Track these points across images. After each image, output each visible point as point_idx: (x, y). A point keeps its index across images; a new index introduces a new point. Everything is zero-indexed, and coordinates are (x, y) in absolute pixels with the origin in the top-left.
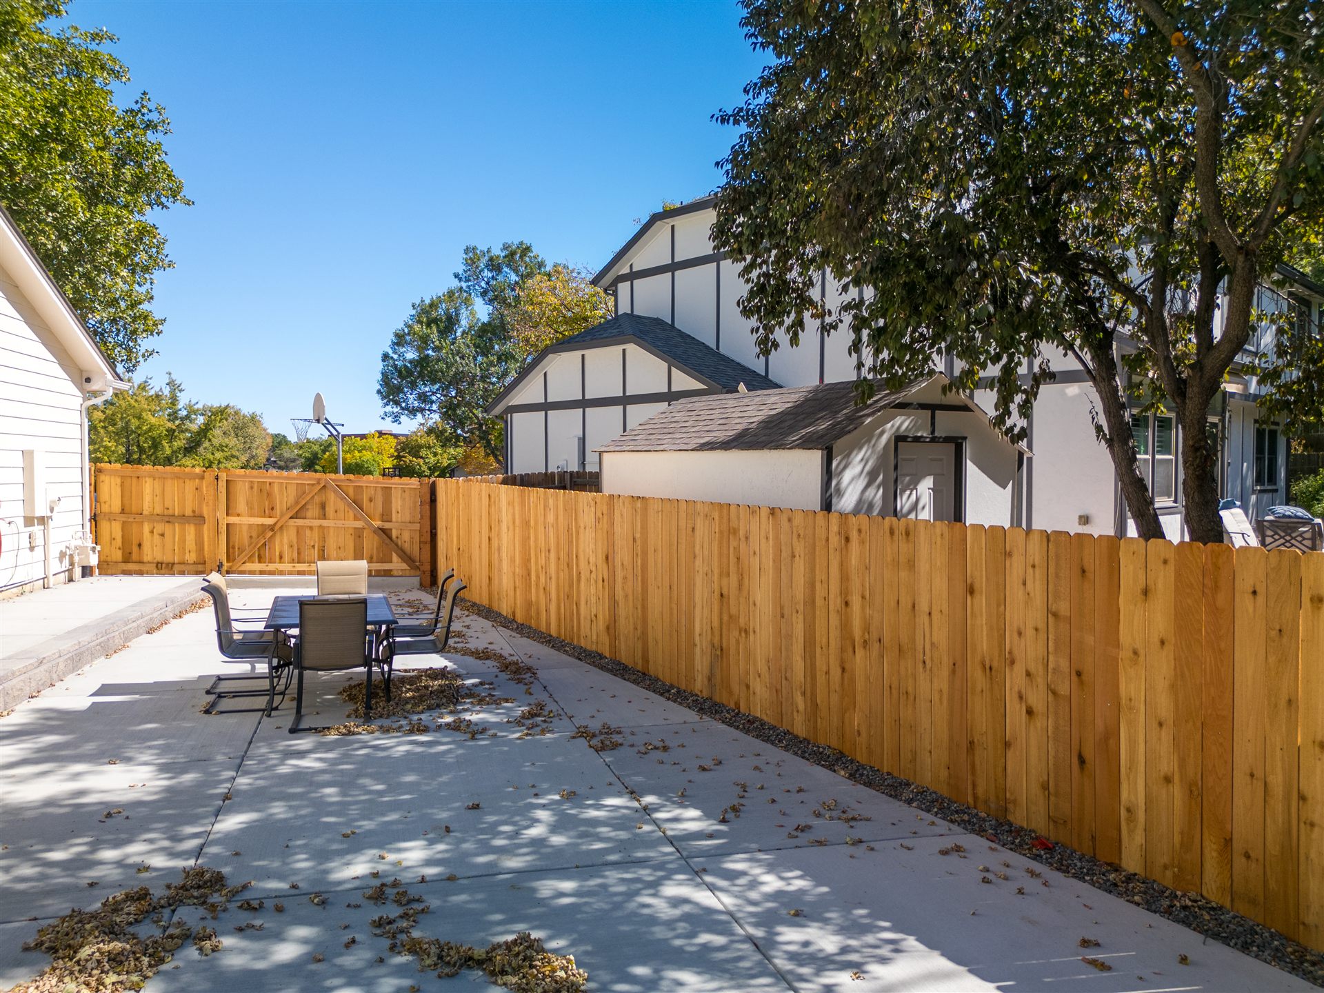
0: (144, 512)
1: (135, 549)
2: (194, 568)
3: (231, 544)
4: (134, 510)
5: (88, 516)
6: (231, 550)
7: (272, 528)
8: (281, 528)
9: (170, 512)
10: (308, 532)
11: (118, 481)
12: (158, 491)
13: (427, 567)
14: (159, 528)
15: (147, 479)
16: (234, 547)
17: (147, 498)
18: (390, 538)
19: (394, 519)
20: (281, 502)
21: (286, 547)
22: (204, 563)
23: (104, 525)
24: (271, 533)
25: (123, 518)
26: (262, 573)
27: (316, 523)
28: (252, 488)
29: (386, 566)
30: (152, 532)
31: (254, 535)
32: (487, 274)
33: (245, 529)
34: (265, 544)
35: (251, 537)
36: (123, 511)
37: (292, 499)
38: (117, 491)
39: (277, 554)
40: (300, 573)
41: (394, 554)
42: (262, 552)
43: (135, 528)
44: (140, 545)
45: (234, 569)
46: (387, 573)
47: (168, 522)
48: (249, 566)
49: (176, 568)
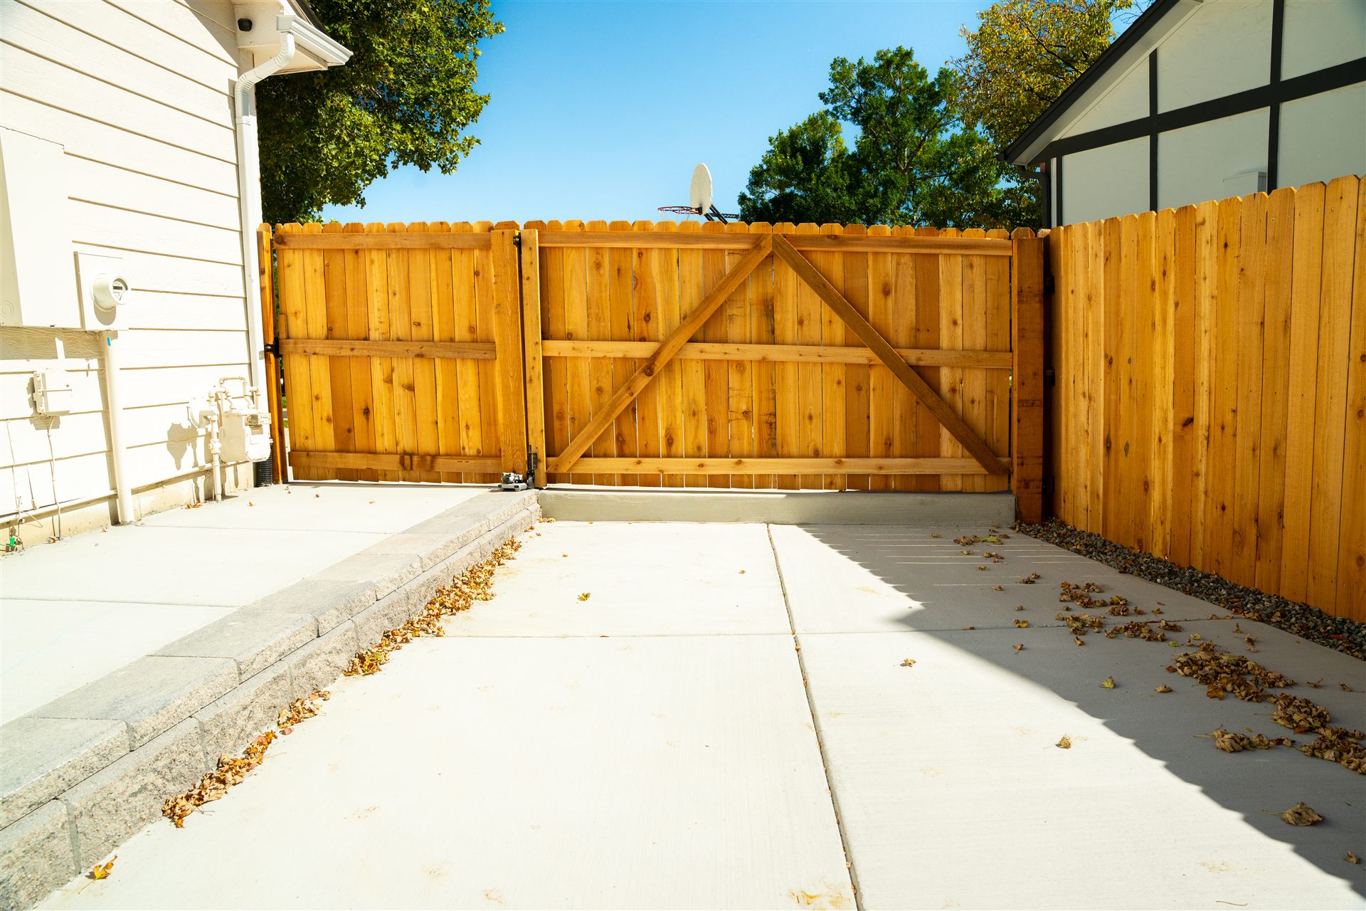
0: (374, 335)
1: (359, 420)
2: (473, 465)
3: (556, 408)
4: (352, 330)
5: (259, 346)
6: (557, 424)
7: (649, 367)
8: (669, 366)
9: (424, 332)
10: (734, 379)
11: (319, 262)
12: (397, 284)
13: (1036, 471)
14: (403, 371)
15: (375, 255)
16: (561, 417)
17: (377, 301)
18: (935, 389)
19: (944, 342)
20: (668, 301)
21: (680, 418)
22: (498, 456)
23: (297, 367)
24: (646, 380)
25: (330, 348)
26: (627, 480)
27: (753, 352)
28: (598, 265)
29: (927, 466)
30: (389, 380)
31: (606, 384)
32: (859, 90)
33: (585, 368)
34: (632, 409)
35: (599, 390)
36: (330, 335)
37: (692, 296)
38: (316, 287)
39: (662, 432)
40: (718, 481)
41: (945, 434)
42: (625, 431)
43: (356, 371)
44: (367, 412)
45: (564, 469)
46: (928, 485)
47: (420, 356)
48: (595, 466)
49: (441, 465)
